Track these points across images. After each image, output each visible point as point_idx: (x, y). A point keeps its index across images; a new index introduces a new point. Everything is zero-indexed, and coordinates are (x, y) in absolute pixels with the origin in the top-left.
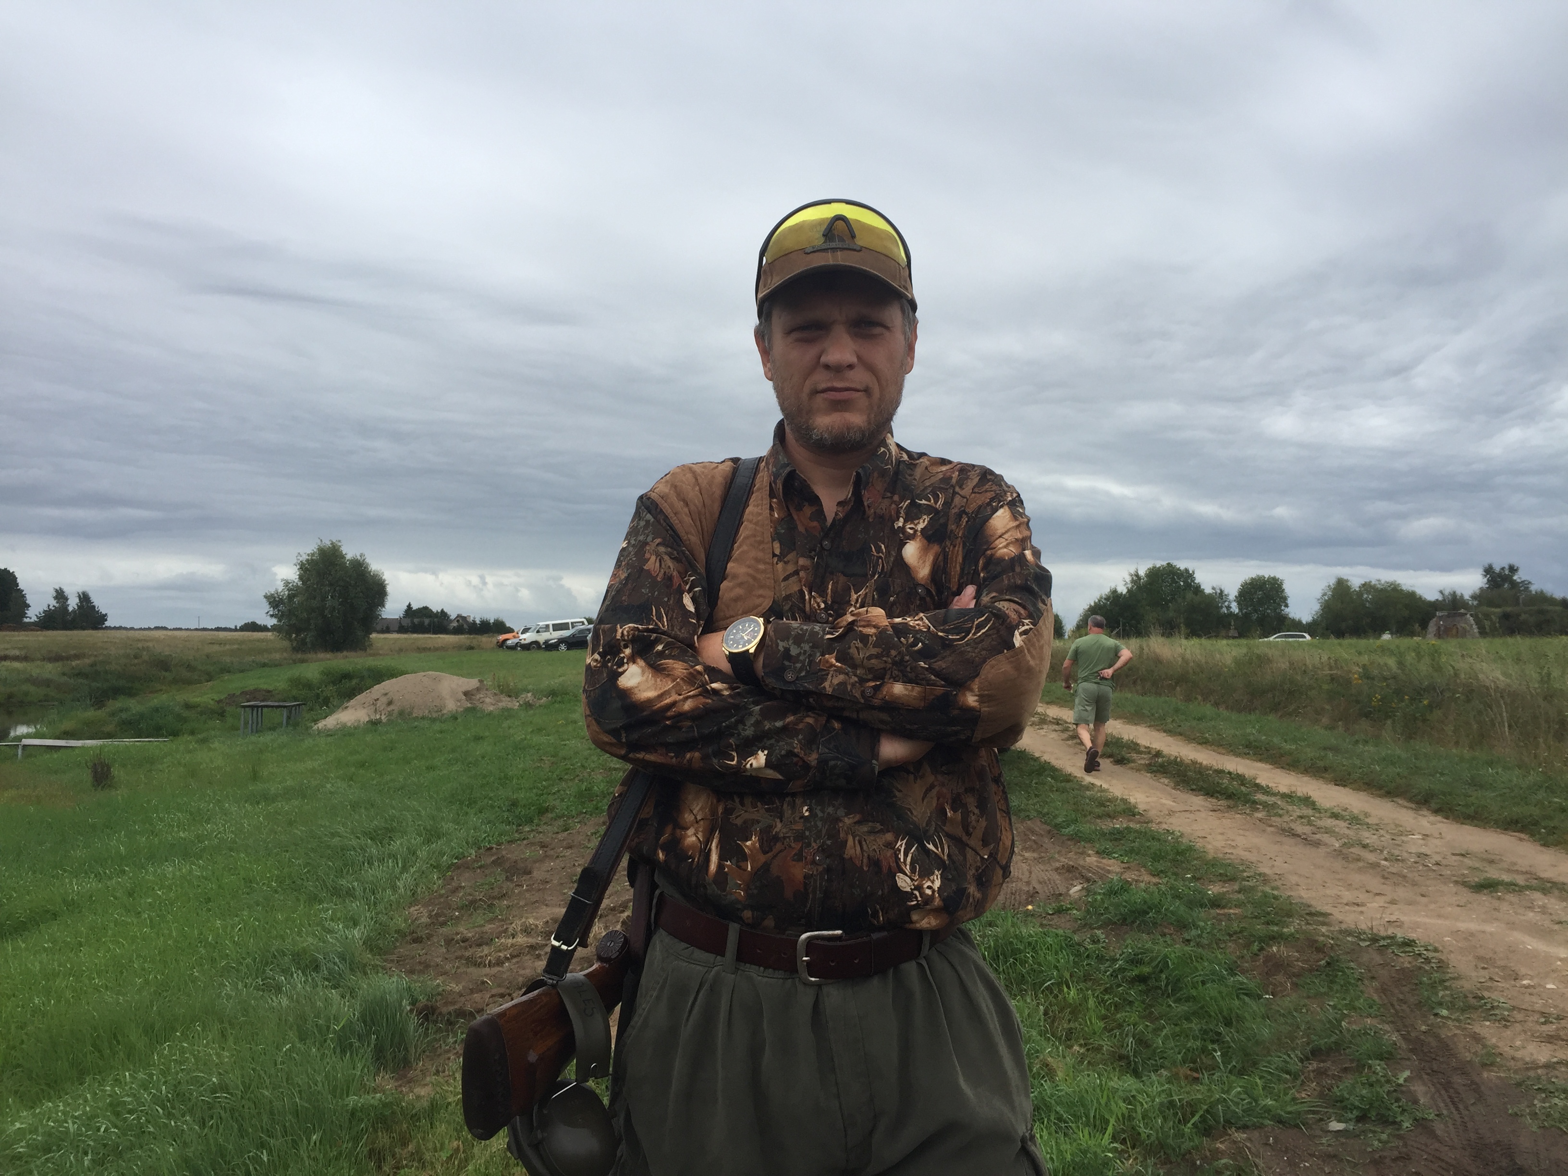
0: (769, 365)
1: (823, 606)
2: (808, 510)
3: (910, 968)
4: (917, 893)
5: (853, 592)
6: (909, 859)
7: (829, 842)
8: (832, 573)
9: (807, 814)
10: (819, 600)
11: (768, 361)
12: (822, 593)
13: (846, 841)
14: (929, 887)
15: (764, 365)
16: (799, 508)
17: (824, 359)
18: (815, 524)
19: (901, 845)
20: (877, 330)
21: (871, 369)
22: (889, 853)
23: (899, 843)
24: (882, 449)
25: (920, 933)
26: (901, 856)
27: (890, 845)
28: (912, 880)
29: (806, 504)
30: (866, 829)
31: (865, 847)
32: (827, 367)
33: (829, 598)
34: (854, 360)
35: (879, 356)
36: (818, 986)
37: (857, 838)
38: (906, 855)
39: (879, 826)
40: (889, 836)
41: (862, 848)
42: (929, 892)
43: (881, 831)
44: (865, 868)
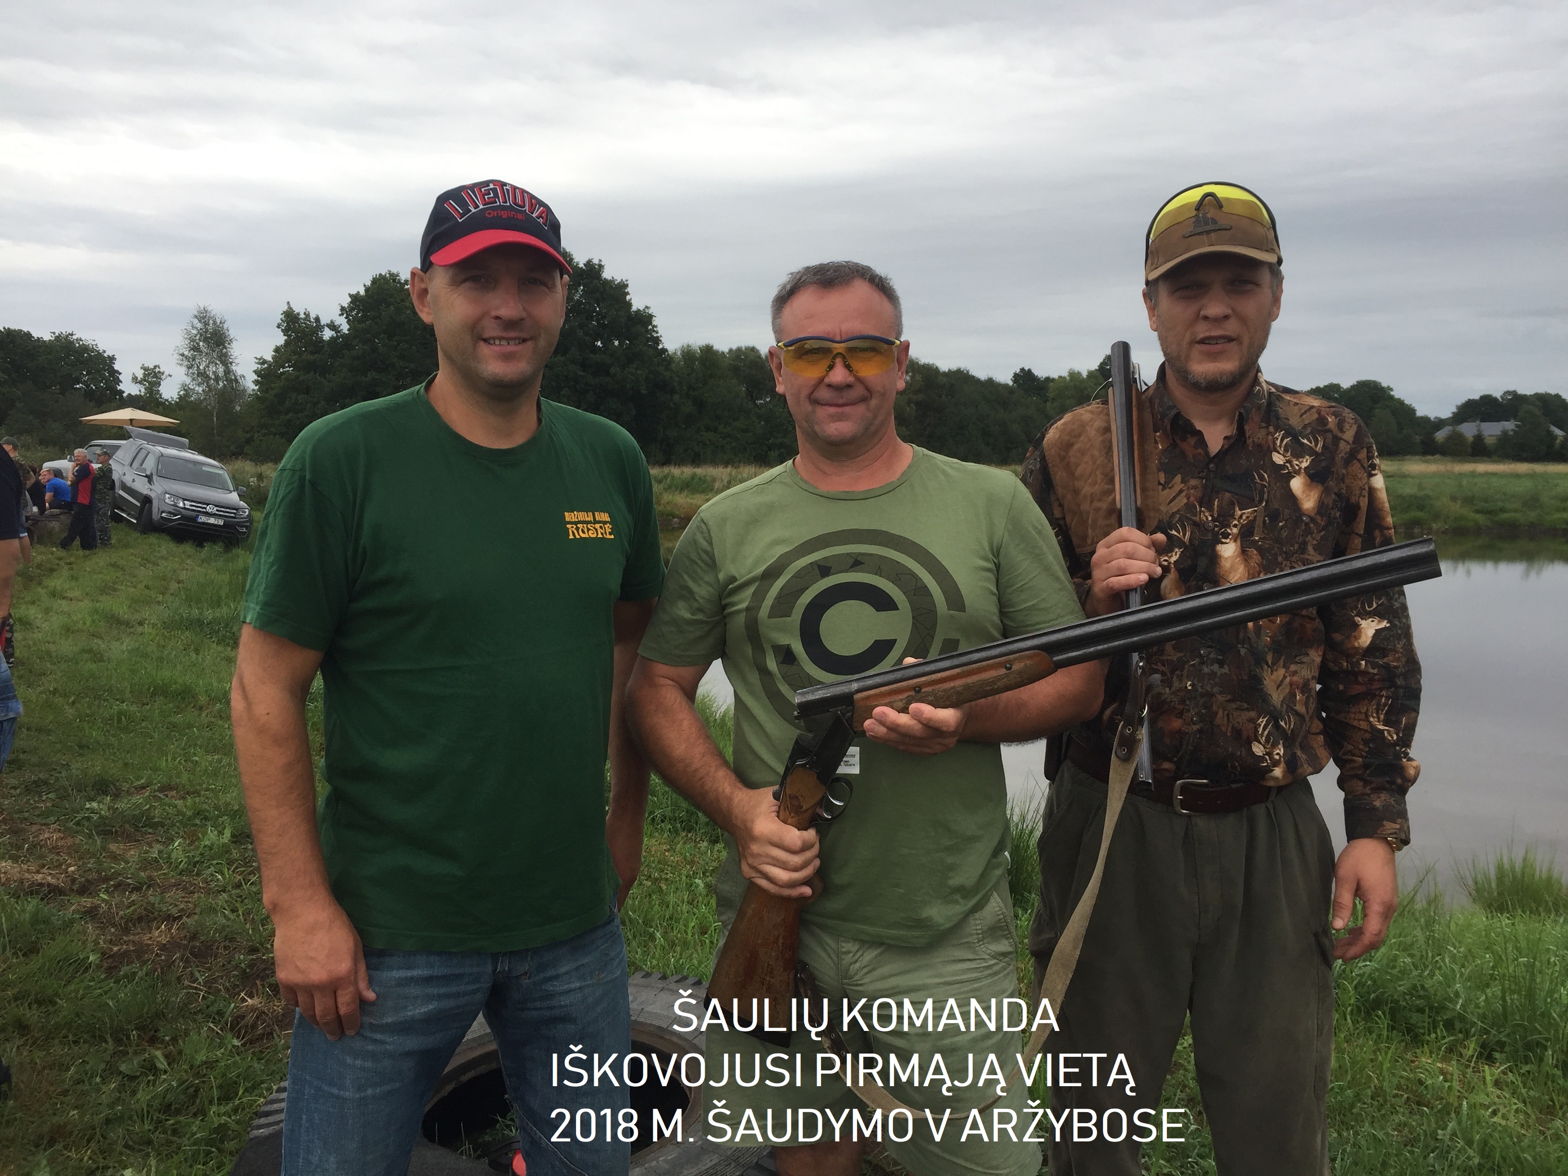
0: (1154, 319)
1: (1210, 518)
2: (1192, 441)
3: (1260, 811)
4: (1267, 757)
5: (1237, 509)
6: (1266, 732)
7: (1204, 711)
8: (1218, 492)
9: (1190, 688)
10: (1207, 514)
11: (1154, 316)
12: (1210, 509)
13: (1217, 714)
14: (1278, 754)
15: (1150, 319)
16: (1184, 439)
17: (1202, 313)
18: (1200, 451)
19: (1262, 721)
20: (1249, 287)
21: (1243, 319)
22: (1252, 725)
23: (1261, 720)
24: (1258, 388)
25: (1270, 788)
26: (1261, 730)
27: (1253, 721)
28: (1265, 747)
29: (1189, 436)
30: (1234, 706)
31: (1231, 719)
32: (1206, 318)
33: (1215, 512)
34: (1229, 311)
35: (1249, 306)
36: (1189, 816)
37: (1226, 712)
38: (1264, 729)
39: (1245, 705)
40: (1253, 714)
41: (1228, 719)
42: (1277, 757)
43: (1247, 709)
44: (1229, 734)
